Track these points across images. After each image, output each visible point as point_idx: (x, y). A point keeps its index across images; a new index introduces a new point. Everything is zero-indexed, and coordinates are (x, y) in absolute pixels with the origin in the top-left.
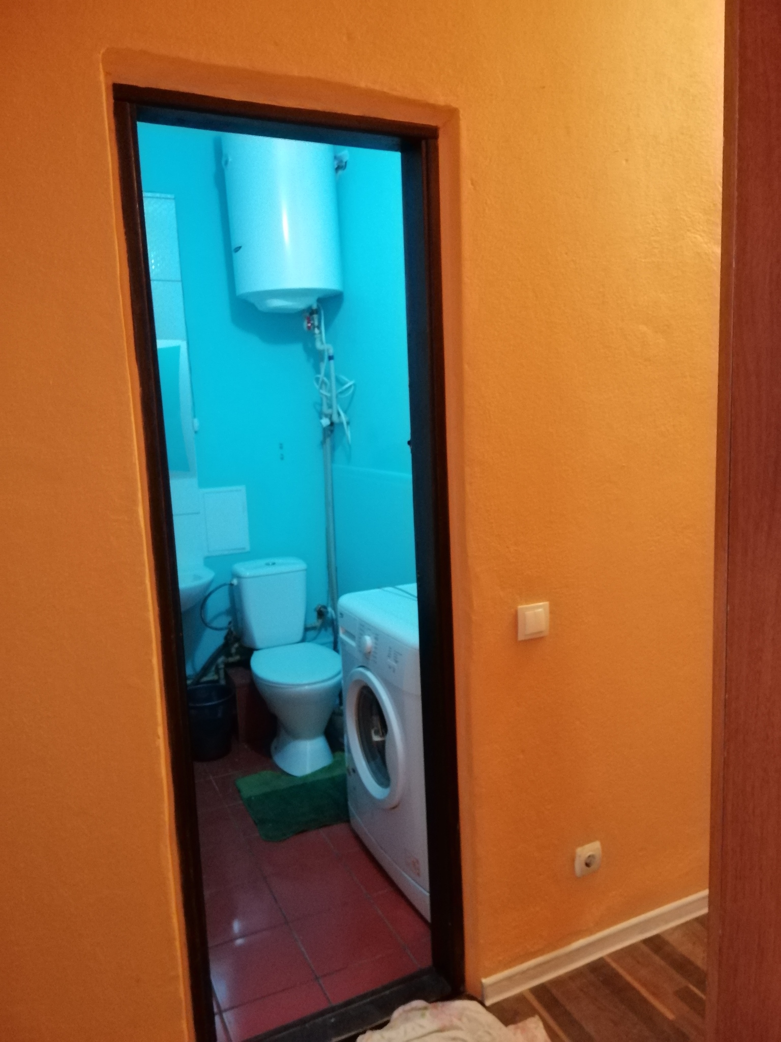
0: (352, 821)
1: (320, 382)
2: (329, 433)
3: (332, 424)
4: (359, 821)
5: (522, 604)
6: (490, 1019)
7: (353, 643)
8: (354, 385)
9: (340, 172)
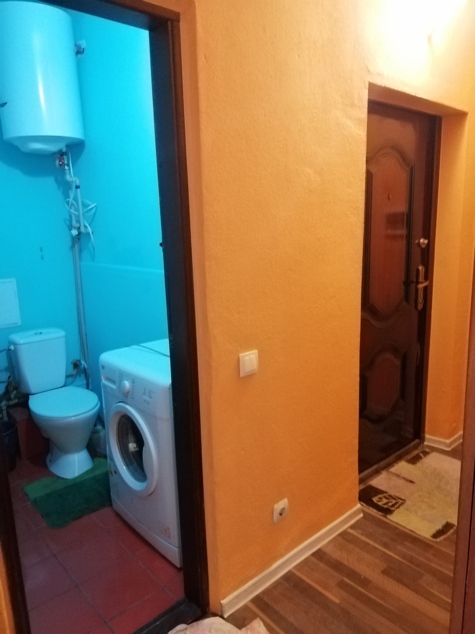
0: (114, 505)
1: (70, 204)
2: (77, 240)
3: (79, 234)
4: (119, 504)
5: (241, 353)
6: (229, 627)
7: (114, 387)
8: (95, 206)
9: (79, 56)
